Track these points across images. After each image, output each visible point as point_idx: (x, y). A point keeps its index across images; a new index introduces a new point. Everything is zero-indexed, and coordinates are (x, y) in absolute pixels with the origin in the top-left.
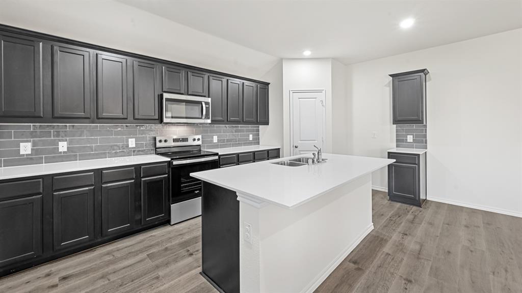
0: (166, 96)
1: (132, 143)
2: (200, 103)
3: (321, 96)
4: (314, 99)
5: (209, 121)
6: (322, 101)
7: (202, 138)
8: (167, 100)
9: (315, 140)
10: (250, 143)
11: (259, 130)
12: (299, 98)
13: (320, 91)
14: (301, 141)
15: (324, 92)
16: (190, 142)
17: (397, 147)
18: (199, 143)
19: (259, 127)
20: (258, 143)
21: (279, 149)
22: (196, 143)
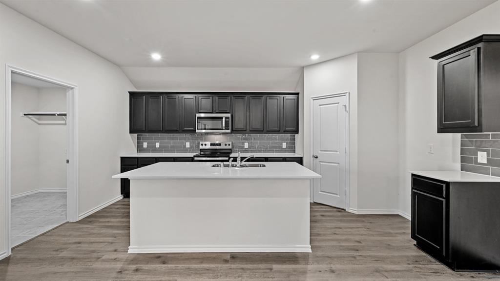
0: (198, 115)
1: (188, 145)
2: (221, 118)
3: (344, 100)
4: (336, 105)
5: (229, 131)
6: (345, 106)
7: (232, 143)
8: (199, 118)
9: (337, 151)
10: (284, 151)
11: (295, 138)
12: (320, 105)
13: (343, 95)
14: (321, 151)
15: (348, 94)
16: (223, 147)
17: (462, 170)
18: (230, 147)
19: (294, 136)
20: (294, 151)
21: (302, 158)
22: (228, 147)
